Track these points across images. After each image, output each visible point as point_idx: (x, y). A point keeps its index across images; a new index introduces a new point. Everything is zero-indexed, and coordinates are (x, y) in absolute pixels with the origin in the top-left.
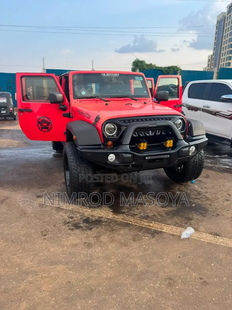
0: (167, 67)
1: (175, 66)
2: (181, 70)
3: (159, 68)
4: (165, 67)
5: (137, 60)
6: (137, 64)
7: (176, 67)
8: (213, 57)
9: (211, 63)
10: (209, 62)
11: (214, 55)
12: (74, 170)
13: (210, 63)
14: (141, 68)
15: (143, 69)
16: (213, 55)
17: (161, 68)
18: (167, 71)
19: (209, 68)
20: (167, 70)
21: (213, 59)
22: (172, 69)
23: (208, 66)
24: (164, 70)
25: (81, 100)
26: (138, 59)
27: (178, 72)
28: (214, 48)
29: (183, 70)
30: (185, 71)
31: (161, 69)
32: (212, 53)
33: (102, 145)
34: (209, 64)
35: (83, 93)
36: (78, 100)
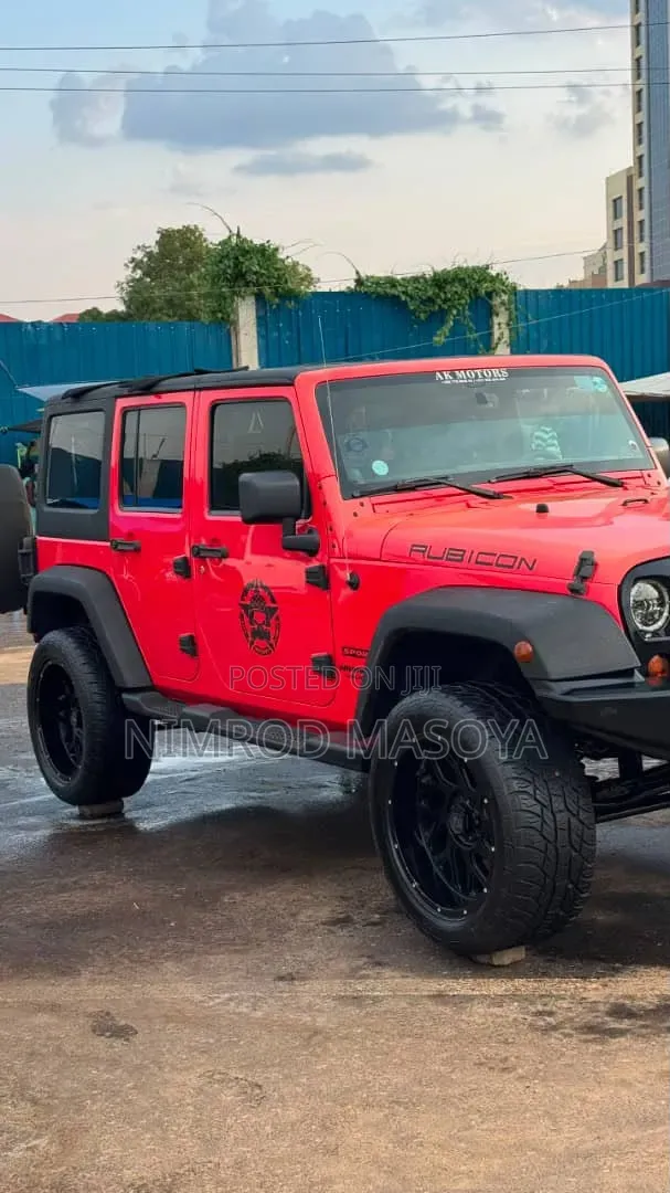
0: (423, 277)
1: (474, 270)
2: (514, 290)
3: (377, 282)
4: (416, 279)
5: (234, 240)
6: (237, 264)
7: (481, 274)
8: (641, 183)
9: (630, 223)
10: (616, 216)
11: (641, 175)
12: (525, 797)
13: (623, 222)
14: (267, 291)
15: (276, 294)
16: (635, 172)
17: (392, 282)
18: (430, 300)
19: (624, 253)
20: (430, 293)
21: (641, 197)
22: (458, 288)
23: (617, 246)
24: (412, 298)
25: (375, 499)
26: (238, 235)
27: (496, 301)
28: (639, 126)
29: (526, 292)
30: (537, 292)
31: (394, 291)
32: (629, 162)
33: (636, 672)
34: (617, 232)
35: (380, 468)
36: (365, 500)
